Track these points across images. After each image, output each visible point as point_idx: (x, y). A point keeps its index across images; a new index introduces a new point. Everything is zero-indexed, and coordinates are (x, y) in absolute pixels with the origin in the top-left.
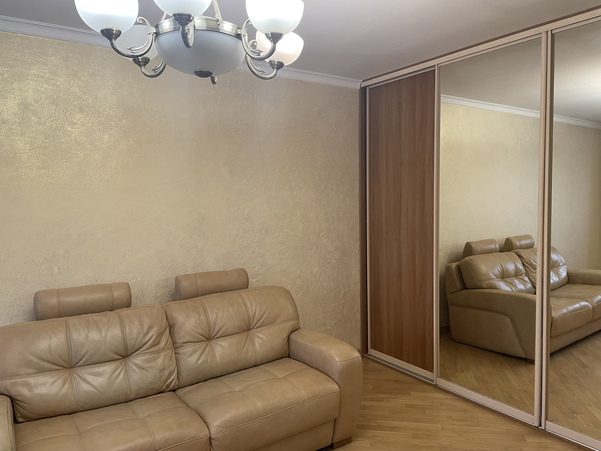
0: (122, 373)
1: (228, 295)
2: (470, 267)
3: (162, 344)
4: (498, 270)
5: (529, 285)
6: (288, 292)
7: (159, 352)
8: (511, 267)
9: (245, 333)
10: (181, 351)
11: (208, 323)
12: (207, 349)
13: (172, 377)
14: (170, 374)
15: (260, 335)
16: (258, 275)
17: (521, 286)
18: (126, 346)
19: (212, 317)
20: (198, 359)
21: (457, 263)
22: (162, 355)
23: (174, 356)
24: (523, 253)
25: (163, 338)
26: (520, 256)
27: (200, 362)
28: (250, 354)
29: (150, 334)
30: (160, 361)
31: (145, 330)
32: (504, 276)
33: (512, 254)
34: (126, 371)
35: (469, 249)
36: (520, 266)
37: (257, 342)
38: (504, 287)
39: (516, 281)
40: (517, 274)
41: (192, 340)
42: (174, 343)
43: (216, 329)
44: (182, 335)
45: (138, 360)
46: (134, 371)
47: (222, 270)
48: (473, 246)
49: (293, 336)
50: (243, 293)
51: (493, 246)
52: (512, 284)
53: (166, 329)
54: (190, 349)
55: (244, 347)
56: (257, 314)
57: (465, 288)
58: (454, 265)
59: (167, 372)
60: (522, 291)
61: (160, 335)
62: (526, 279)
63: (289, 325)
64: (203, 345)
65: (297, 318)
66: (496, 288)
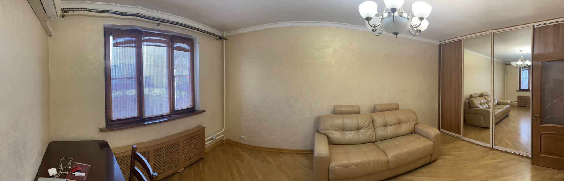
0: (357, 135)
1: (392, 112)
2: (472, 101)
3: (370, 127)
4: (479, 102)
5: (488, 106)
6: (414, 112)
7: (369, 129)
8: (482, 101)
9: (398, 125)
10: (377, 129)
11: (386, 121)
12: (385, 129)
13: (373, 138)
14: (373, 137)
15: (403, 125)
16: (402, 105)
17: (485, 107)
18: (359, 126)
19: (387, 119)
20: (382, 133)
21: (468, 101)
22: (370, 130)
23: (374, 131)
24: (486, 97)
25: (370, 125)
26: (485, 98)
27: (383, 133)
28: (400, 132)
29: (366, 123)
30: (369, 132)
31: (365, 121)
32: (481, 104)
33: (483, 97)
34: (358, 134)
35: (471, 96)
36: (485, 101)
37: (403, 128)
38: (481, 107)
39: (484, 105)
40: (484, 103)
41: (380, 126)
42: (374, 127)
43: (388, 123)
44: (376, 124)
45: (362, 131)
46: (361, 134)
47: (389, 103)
48: (473, 95)
49: (416, 126)
50: (397, 111)
51: (478, 95)
52: (483, 106)
53: (371, 122)
54: (379, 129)
55: (398, 129)
56: (403, 118)
57: (470, 108)
58: (467, 101)
59: (372, 136)
60: (485, 108)
61: (369, 124)
62: (487, 104)
63: (415, 122)
64: (383, 128)
65: (417, 120)
66: (479, 108)
